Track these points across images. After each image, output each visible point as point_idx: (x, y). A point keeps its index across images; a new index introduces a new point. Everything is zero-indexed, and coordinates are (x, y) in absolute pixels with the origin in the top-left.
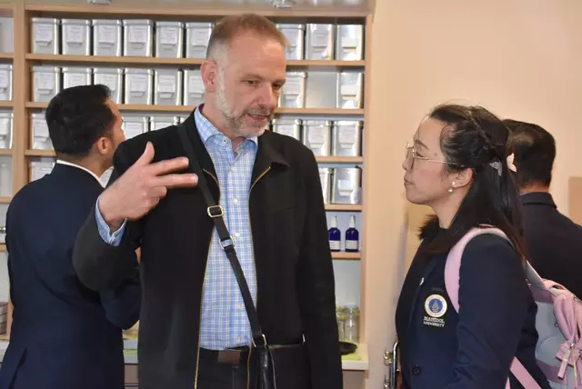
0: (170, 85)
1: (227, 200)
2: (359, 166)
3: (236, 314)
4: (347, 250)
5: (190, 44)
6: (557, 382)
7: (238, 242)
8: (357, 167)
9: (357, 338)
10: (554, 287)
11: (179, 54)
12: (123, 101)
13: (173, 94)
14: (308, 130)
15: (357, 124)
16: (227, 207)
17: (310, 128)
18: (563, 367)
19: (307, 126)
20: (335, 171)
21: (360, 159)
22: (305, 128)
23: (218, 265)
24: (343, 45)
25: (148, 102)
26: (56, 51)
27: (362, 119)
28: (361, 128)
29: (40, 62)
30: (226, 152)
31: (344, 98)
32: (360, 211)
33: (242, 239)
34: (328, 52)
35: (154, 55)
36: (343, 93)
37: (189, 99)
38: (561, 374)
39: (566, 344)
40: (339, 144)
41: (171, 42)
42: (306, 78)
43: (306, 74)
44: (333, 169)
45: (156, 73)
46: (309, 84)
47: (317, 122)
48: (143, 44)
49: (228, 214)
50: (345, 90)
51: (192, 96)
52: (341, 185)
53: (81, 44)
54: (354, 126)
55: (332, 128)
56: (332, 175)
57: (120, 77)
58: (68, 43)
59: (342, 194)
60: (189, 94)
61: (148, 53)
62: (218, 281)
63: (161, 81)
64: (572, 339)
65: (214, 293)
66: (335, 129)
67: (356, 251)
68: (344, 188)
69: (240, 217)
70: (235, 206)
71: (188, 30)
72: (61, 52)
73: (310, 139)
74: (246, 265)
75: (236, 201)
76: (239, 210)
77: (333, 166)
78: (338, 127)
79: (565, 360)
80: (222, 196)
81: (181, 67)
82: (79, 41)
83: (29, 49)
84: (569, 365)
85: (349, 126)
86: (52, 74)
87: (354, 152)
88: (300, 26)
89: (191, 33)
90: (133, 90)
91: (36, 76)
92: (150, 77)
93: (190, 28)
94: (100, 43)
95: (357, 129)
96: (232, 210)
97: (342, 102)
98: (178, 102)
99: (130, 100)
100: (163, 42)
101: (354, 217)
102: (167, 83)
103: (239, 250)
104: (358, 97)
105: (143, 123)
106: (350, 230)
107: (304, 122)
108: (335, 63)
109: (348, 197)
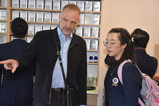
0: (49, 17)
1: (62, 51)
2: (99, 40)
3: (61, 80)
4: (94, 62)
5: (54, 6)
6: (146, 100)
7: (64, 62)
8: (98, 40)
9: (96, 85)
10: (145, 75)
11: (51, 9)
12: (36, 21)
13: (49, 19)
14: (85, 30)
15: (98, 29)
16: (62, 53)
17: (86, 29)
18: (148, 96)
19: (85, 29)
20: (92, 41)
21: (99, 38)
22: (84, 29)
23: (58, 67)
24: (95, 7)
25: (43, 21)
26: (18, 7)
27: (99, 27)
28: (99, 30)
29: (14, 10)
30: (64, 39)
31: (95, 22)
32: (98, 52)
33: (65, 61)
34: (91, 9)
35: (44, 9)
36: (94, 20)
37: (54, 21)
38: (147, 98)
39: (149, 90)
40: (93, 34)
41: (49, 5)
42: (85, 16)
43: (85, 15)
44: (91, 41)
45: (45, 13)
46: (85, 17)
47: (87, 28)
48: (41, 6)
49: (62, 54)
50: (95, 19)
51: (54, 20)
52: (93, 45)
53: (25, 5)
54: (97, 29)
55: (91, 29)
56: (91, 42)
57: (35, 14)
58: (22, 5)
59: (93, 47)
60: (54, 19)
61: (43, 8)
62: (57, 71)
63: (46, 16)
64: (150, 89)
65: (56, 74)
66: (92, 30)
67: (97, 62)
68: (94, 46)
69: (65, 56)
70: (64, 53)
71: (54, 2)
72: (20, 7)
73: (85, 32)
74: (65, 68)
75: (65, 51)
76: (65, 54)
77: (91, 40)
78: (93, 29)
79: (148, 94)
80: (61, 50)
81: (51, 12)
82: (24, 4)
83: (11, 6)
84: (149, 95)
85: (96, 29)
86: (17, 13)
87: (97, 36)
88: (84, 2)
89: (54, 3)
90: (38, 18)
91: (13, 13)
92: (43, 15)
93: (54, 1)
94: (30, 5)
95: (98, 30)
96: (63, 54)
97: (94, 22)
98: (50, 21)
99: (38, 21)
100: (47, 5)
101: (97, 54)
102: (48, 16)
103: (64, 64)
104: (99, 21)
105: (41, 27)
106: (96, 57)
107: (84, 28)
108: (93, 12)
109: (95, 48)
